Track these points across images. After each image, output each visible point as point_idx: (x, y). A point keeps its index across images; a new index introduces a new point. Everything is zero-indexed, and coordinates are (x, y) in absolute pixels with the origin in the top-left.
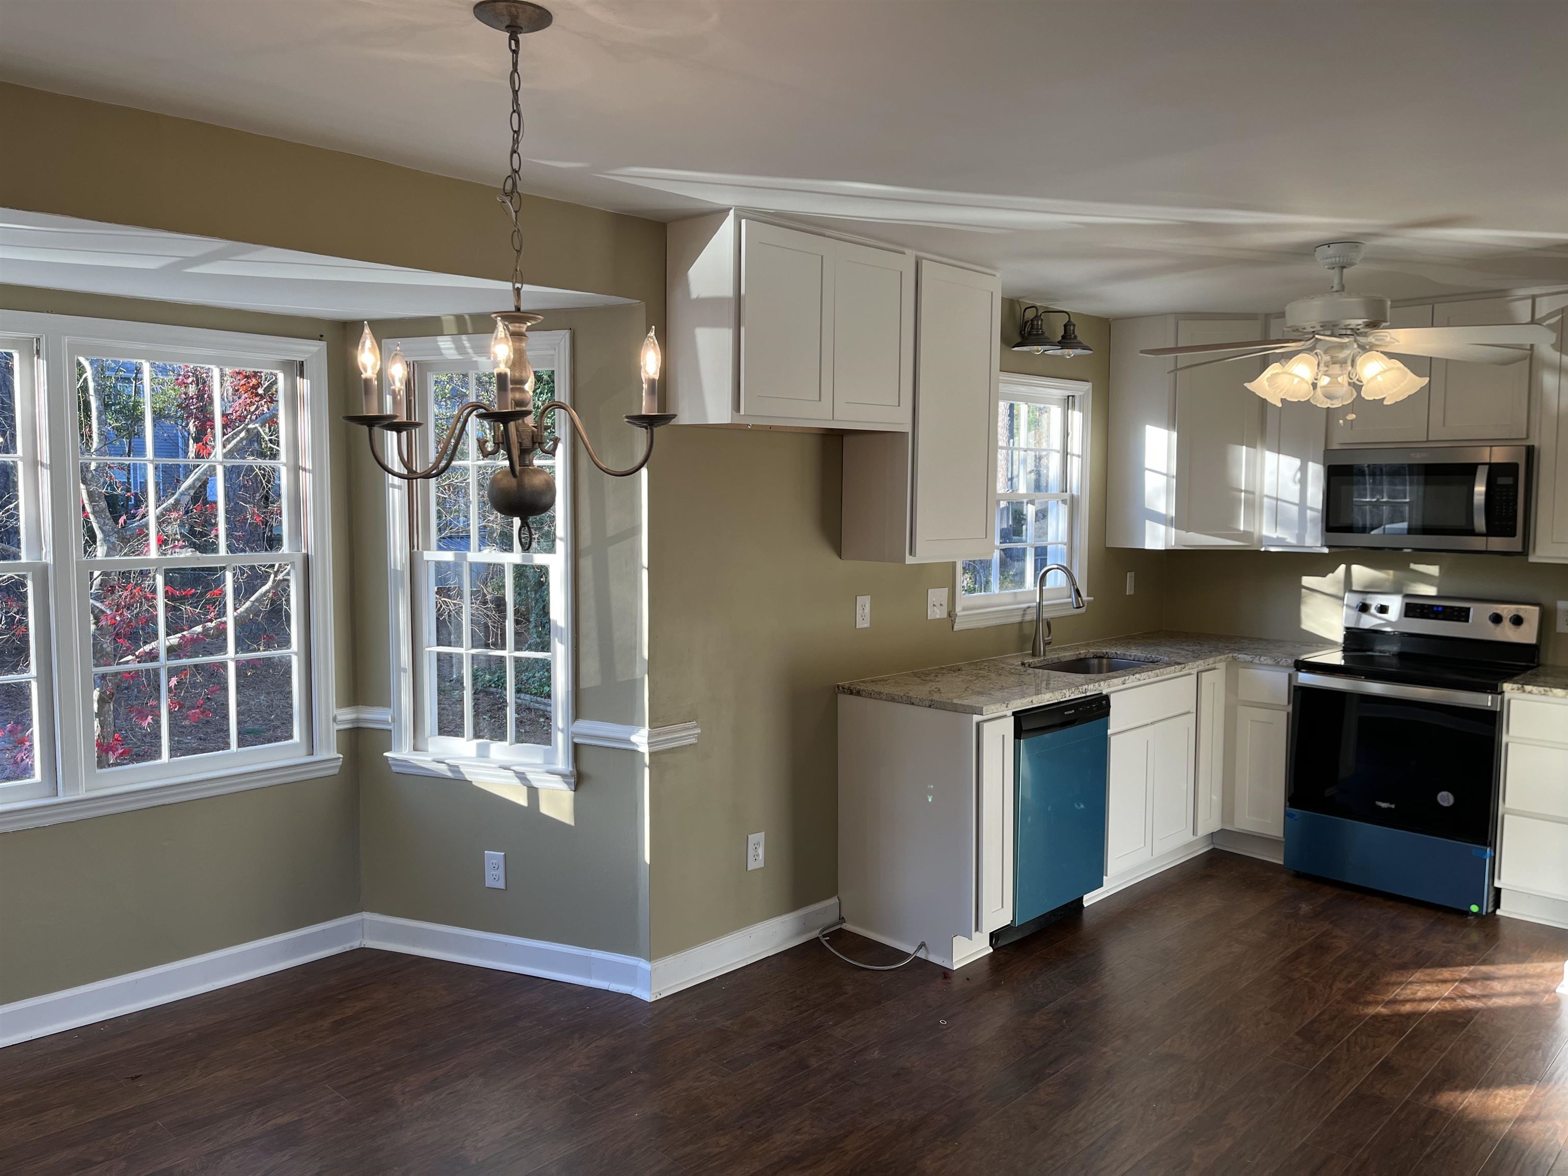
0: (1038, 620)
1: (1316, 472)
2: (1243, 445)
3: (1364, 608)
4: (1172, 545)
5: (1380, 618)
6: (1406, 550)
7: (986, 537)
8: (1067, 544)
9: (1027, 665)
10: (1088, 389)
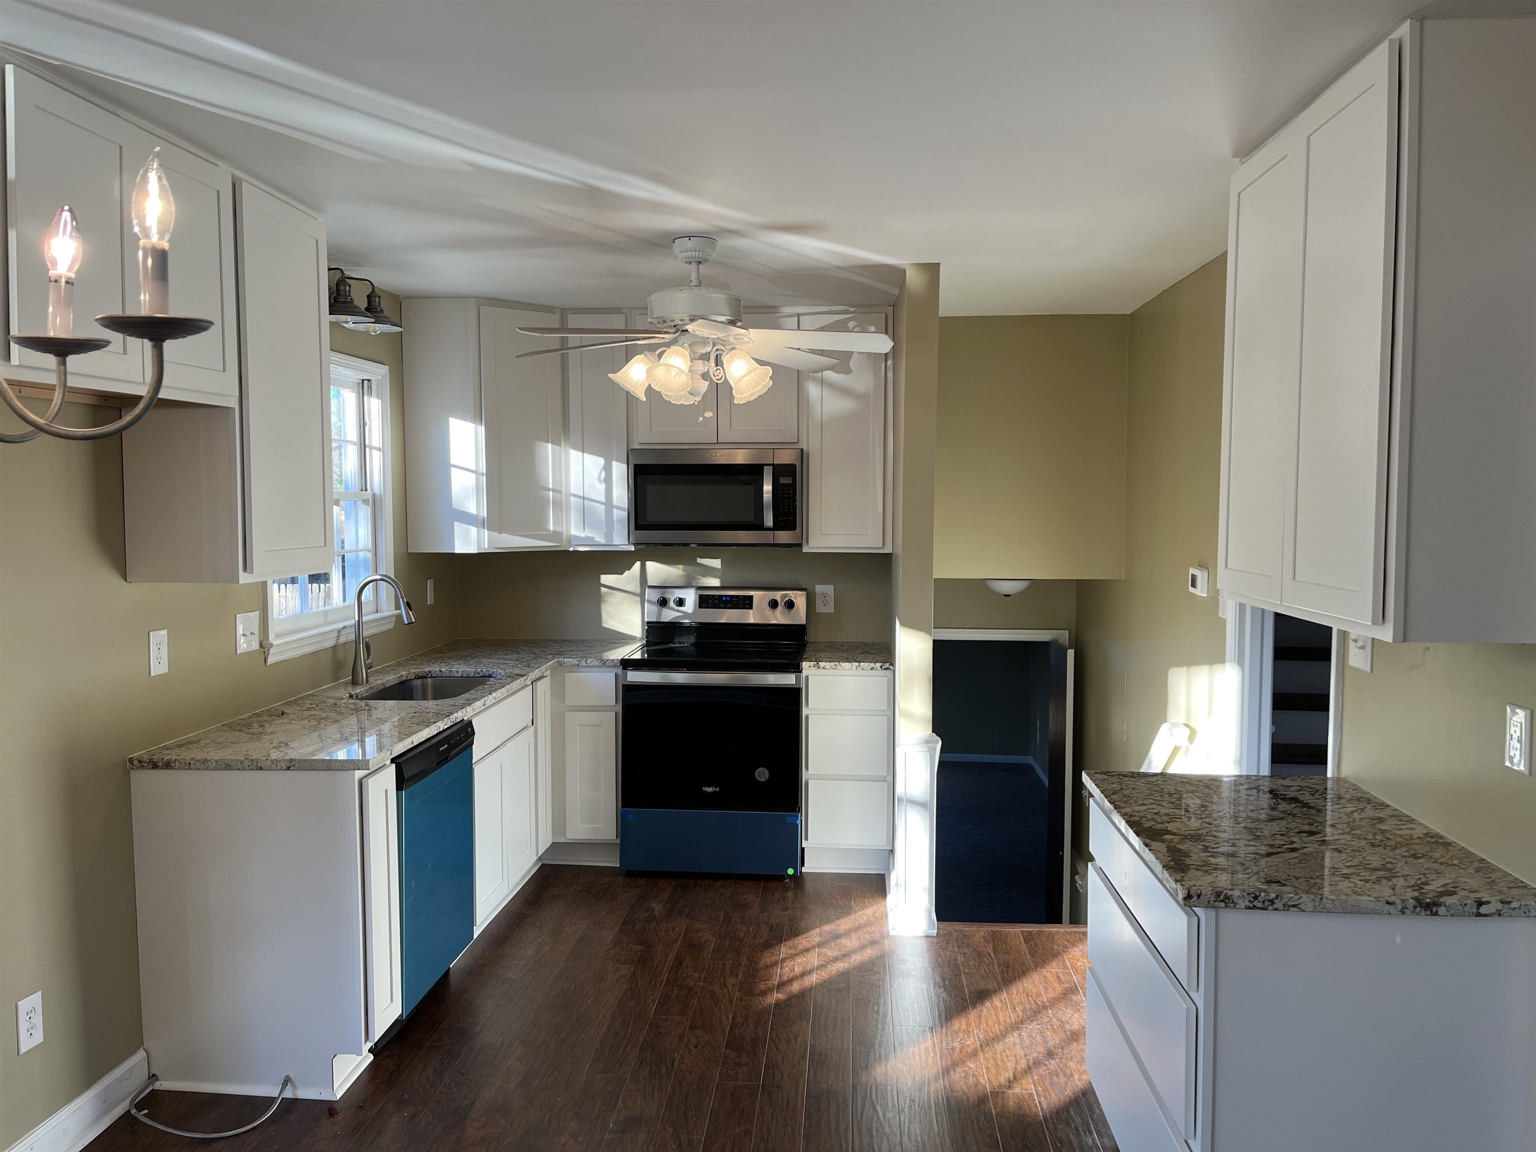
0: (357, 642)
1: (620, 471)
2: (548, 442)
3: (663, 602)
4: (486, 548)
5: (678, 611)
6: (691, 545)
7: (325, 545)
8: (372, 551)
9: (354, 697)
10: (385, 373)
